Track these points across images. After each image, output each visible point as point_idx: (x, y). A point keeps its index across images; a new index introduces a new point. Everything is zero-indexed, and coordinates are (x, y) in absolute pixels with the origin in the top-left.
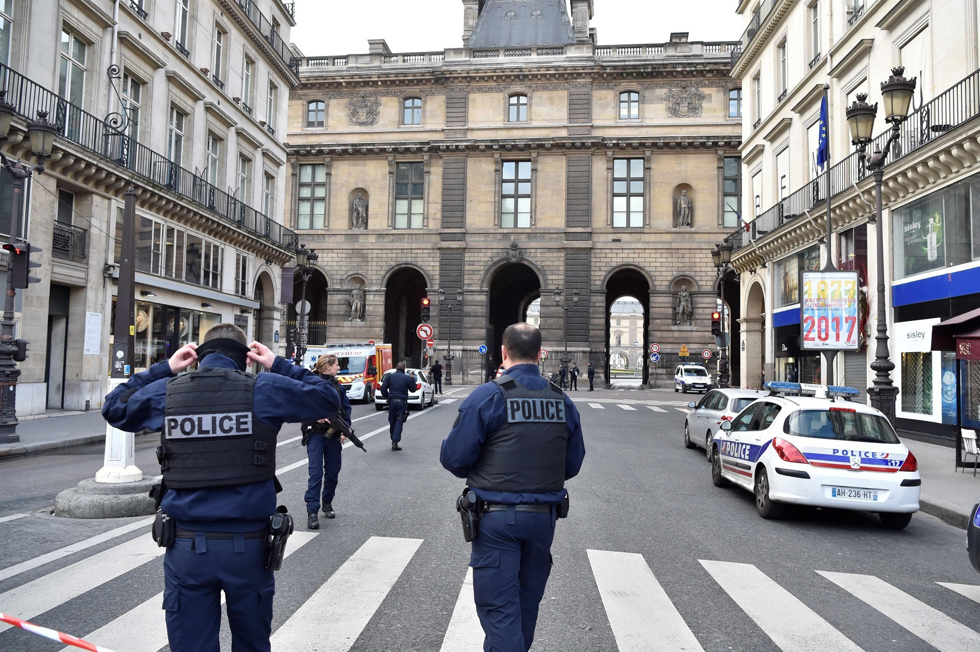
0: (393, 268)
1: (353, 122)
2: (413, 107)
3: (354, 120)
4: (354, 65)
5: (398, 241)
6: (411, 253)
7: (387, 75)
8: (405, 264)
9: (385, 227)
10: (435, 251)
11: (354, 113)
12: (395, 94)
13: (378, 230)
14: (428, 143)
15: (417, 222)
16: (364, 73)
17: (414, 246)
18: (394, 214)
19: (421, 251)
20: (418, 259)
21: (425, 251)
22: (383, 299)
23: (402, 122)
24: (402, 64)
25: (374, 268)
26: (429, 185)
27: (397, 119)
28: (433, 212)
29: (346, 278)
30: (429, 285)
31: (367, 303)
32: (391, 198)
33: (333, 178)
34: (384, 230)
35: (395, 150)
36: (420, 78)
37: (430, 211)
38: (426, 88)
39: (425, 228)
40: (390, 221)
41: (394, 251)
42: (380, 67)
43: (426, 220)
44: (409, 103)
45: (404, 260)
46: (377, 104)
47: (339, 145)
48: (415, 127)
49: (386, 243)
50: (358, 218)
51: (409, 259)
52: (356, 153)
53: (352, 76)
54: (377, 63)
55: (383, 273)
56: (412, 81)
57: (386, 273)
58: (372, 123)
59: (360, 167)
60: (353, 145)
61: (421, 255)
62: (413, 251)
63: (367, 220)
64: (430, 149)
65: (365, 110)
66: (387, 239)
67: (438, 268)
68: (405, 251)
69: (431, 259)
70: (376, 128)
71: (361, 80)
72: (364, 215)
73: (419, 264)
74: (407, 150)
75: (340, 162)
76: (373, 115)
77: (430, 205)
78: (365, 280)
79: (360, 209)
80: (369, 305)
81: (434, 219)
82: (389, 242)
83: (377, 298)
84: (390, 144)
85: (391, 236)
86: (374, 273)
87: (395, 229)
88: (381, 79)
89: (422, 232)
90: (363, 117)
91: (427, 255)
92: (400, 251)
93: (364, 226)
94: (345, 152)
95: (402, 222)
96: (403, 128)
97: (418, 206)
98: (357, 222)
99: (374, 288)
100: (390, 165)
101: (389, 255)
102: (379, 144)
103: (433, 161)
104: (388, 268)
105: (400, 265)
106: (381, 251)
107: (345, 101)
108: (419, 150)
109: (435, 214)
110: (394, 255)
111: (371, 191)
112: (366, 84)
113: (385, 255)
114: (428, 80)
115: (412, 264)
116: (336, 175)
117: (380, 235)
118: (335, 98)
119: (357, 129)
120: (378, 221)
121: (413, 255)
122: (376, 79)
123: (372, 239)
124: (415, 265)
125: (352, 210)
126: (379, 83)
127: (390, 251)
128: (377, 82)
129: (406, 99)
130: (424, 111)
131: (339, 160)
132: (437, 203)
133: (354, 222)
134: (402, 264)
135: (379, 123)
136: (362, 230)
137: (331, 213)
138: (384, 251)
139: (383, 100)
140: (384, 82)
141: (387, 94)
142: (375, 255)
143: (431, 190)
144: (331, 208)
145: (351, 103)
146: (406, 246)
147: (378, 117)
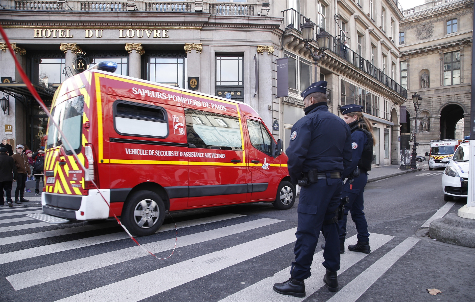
0: (444, 105)
1: (419, 39)
2: (452, 24)
3: (420, 37)
4: (419, 11)
5: (446, 92)
6: (454, 97)
7: (437, 11)
8: (451, 103)
9: (439, 86)
10: (468, 94)
11: (420, 34)
12: (442, 20)
13: (435, 88)
14: (463, 40)
15: (457, 81)
16: (424, 13)
17: (455, 93)
18: (443, 79)
19: (460, 95)
20: (458, 100)
21: (462, 95)
22: (439, 120)
23: (446, 32)
24: (445, 4)
25: (434, 106)
26: (463, 61)
27: (443, 32)
28: (466, 75)
29: (419, 112)
30: (465, 112)
31: (431, 123)
32: (441, 71)
33: (410, 66)
34: (438, 87)
35: (443, 47)
36: (456, 8)
37: (464, 75)
38: (461, 12)
39: (461, 84)
40: (441, 83)
41: (444, 97)
42: (432, 8)
43: (462, 80)
44: (449, 23)
45: (450, 101)
46: (432, 27)
47: (413, 50)
48: (454, 34)
49: (440, 94)
50: (424, 84)
51: (453, 100)
52: (422, 52)
53: (418, 17)
54: (430, 7)
55: (438, 108)
56: (452, 10)
57: (441, 108)
58: (429, 37)
59: (424, 59)
60: (420, 49)
61: (460, 97)
62: (455, 96)
63: (429, 84)
64: (464, 43)
65: (425, 32)
66: (440, 92)
67: (470, 103)
68: (451, 96)
69: (466, 99)
70: (431, 39)
71: (423, 17)
72: (427, 82)
73: (459, 102)
74: (450, 46)
75: (414, 59)
76: (430, 33)
77: (464, 72)
78: (429, 113)
79: (425, 79)
80: (432, 124)
81: (467, 78)
82: (442, 93)
83: (436, 120)
84: (440, 45)
85: (442, 90)
86: (434, 108)
87: (444, 86)
88: (433, 14)
89: (460, 86)
90: (424, 34)
91: (464, 97)
92: (448, 97)
93: (427, 87)
94: (416, 53)
95: (448, 82)
96: (447, 36)
97: (457, 74)
98: (424, 85)
99: (434, 116)
100: (440, 55)
101: (442, 99)
102: (434, 46)
103: (466, 49)
104: (441, 106)
105: (448, 103)
106: (437, 98)
107: (415, 29)
108: (458, 45)
109: (467, 76)
110: (445, 99)
111: (430, 70)
112: (426, 18)
113: (439, 100)
114: (462, 8)
115: (455, 102)
116: (412, 65)
117: (437, 90)
118: (409, 29)
119: (422, 41)
120: (434, 83)
121: (455, 98)
122: (431, 15)
123: (432, 92)
124: (456, 103)
125: (421, 80)
126: (433, 16)
127: (442, 97)
128: (431, 16)
129: (448, 21)
130: (459, 25)
131: (413, 58)
132: (469, 70)
133: (423, 85)
134: (449, 103)
135: (433, 36)
136: (427, 89)
137: (410, 83)
138: (439, 98)
139: (435, 24)
140: (435, 16)
141: (437, 21)
142: (434, 100)
143: (464, 64)
144: (410, 80)
145: (418, 30)
146: (451, 94)
147: (432, 33)
